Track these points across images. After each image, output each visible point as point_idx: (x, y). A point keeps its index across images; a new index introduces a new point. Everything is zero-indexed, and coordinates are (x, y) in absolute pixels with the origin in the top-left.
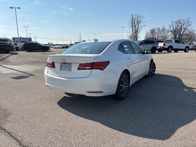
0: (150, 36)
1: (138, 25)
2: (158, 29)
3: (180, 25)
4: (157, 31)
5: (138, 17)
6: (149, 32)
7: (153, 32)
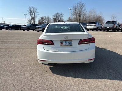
0: (41, 21)
1: (35, 14)
2: (45, 17)
3: (58, 16)
4: (44, 18)
5: (34, 9)
6: (40, 18)
7: (42, 18)
